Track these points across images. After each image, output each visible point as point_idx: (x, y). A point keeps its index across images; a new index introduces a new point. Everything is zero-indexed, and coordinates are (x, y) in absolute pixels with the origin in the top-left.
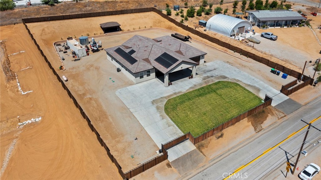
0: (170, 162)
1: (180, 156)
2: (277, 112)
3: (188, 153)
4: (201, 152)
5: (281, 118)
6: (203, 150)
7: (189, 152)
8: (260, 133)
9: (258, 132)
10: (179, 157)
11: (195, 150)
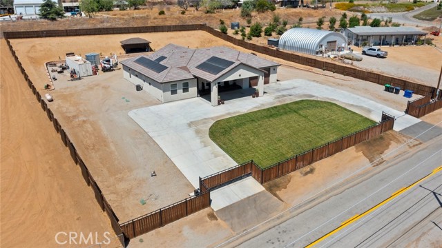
0: (215, 210)
1: (234, 201)
2: (404, 138)
3: (250, 197)
4: (275, 195)
5: (414, 146)
6: (278, 193)
7: (252, 196)
8: (381, 167)
9: (377, 165)
10: (231, 203)
11: (263, 192)
